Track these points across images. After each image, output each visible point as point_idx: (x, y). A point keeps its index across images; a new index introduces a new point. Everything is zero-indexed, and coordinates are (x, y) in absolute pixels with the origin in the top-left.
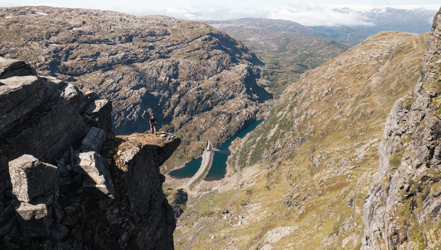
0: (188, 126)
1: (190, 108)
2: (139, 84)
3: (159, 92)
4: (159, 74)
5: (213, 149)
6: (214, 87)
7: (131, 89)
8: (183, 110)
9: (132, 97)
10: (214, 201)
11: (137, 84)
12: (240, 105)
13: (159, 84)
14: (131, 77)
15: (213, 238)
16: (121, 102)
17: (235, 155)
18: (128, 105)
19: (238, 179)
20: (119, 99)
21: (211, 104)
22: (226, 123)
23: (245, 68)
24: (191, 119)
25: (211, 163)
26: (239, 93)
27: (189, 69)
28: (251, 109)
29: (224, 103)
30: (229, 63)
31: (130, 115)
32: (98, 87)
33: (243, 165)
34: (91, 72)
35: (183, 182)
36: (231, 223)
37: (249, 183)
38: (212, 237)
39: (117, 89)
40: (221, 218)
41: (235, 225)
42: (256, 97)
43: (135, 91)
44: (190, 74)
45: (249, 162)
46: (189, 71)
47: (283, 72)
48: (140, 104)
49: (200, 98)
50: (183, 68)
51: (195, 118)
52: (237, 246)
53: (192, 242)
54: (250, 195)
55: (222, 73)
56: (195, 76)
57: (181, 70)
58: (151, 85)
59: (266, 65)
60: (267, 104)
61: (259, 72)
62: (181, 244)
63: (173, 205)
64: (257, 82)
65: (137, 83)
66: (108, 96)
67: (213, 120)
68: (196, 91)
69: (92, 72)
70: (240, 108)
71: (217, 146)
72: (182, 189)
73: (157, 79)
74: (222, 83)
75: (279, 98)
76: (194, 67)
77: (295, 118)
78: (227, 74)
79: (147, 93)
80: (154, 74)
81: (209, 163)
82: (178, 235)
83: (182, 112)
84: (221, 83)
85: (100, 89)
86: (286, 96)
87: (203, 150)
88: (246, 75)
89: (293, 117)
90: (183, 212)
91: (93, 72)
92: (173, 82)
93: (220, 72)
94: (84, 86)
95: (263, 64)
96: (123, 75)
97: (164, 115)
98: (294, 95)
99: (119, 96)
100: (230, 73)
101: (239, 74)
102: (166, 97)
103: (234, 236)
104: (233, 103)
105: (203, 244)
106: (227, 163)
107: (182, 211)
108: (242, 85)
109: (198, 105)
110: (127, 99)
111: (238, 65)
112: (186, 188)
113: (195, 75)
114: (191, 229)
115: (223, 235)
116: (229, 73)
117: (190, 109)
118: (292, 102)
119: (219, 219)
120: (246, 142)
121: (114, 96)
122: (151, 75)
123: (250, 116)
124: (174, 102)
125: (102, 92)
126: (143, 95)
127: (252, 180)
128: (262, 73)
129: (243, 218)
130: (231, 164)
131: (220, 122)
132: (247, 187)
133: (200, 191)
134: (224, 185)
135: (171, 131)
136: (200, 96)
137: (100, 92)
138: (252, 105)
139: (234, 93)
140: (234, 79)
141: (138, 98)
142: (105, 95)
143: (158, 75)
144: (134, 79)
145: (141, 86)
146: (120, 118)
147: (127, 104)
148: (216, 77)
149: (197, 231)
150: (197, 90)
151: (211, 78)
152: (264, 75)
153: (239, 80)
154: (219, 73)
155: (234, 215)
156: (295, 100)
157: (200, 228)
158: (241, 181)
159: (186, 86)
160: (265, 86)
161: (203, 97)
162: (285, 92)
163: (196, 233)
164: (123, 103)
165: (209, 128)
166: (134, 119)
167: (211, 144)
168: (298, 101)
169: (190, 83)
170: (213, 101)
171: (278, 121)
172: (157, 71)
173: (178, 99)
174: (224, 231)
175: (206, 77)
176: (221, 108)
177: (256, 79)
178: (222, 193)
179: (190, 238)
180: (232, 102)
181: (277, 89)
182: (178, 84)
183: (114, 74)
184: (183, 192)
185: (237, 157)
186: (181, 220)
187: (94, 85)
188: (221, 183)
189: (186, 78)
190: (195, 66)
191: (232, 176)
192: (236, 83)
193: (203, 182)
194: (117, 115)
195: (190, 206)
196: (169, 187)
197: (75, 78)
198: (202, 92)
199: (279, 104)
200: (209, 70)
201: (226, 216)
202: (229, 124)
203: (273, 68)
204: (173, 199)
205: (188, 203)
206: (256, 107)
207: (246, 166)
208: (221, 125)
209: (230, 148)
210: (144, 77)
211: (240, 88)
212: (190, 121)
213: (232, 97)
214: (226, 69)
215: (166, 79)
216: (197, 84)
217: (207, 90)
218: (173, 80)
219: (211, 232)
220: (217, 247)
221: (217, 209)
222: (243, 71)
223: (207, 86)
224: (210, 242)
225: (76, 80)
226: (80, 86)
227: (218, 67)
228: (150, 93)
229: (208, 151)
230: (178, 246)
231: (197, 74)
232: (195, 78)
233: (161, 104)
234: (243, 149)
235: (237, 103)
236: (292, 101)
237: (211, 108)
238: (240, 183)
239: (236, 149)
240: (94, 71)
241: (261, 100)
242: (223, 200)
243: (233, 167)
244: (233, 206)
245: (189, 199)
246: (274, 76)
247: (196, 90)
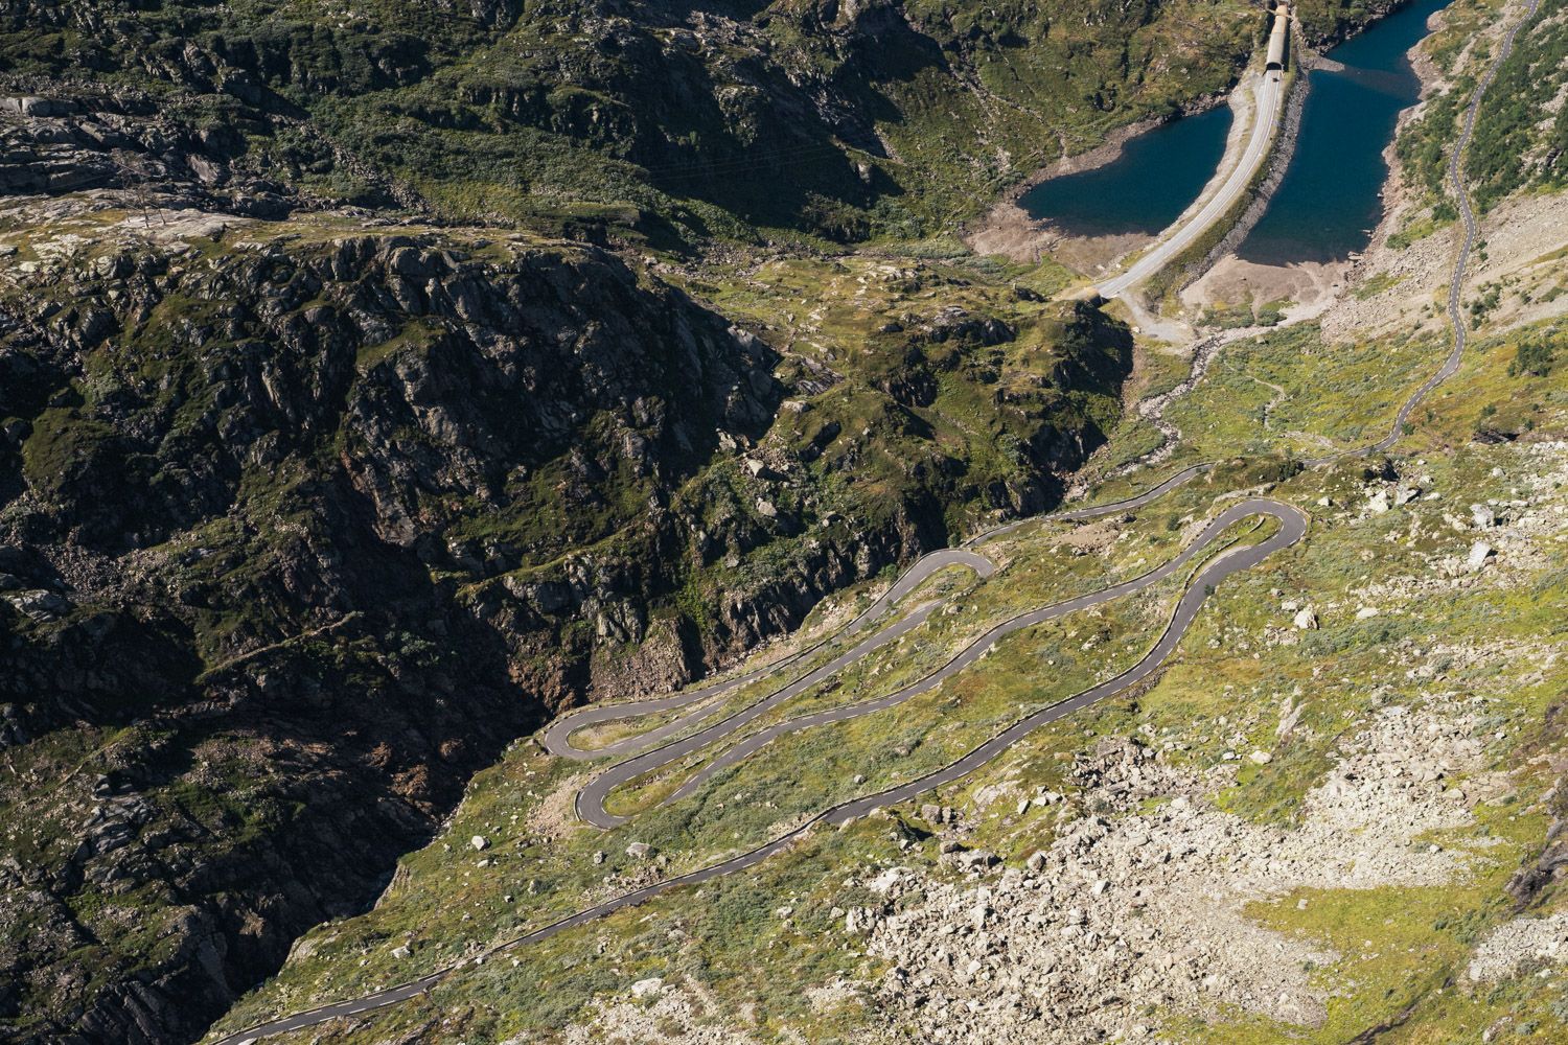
5: (1302, 59)
10: (1296, 393)
15: (1304, 625)
17: (1448, 110)
19: (1462, 265)
25: (1288, 146)
33: (1498, 177)
35: (1107, 259)
36: (1421, 544)
37: (1534, 295)
38: (1303, 619)
40: (1350, 503)
41: (1450, 564)
45: (1543, 160)
52: (1479, 698)
53: (1175, 628)
54: (1539, 380)
62: (1106, 636)
63: (1045, 391)
71: (1331, 39)
72: (1098, 301)
81: (1275, 149)
82: (1087, 579)
87: (1242, 61)
90: (1104, 440)
103: (1449, 633)
105: (1245, 654)
106: (1388, 154)
107: (1095, 437)
112: (1127, 298)
114: (1163, 553)
115: (1373, 611)
119: (1337, 509)
120: (1532, 24)
127: (1554, 282)
129: (1498, 522)
130: (1418, 161)
132: (1516, 326)
133: (1211, 319)
134: (1362, 296)
149: (1205, 569)
155: (1435, 495)
157: (1222, 556)
158: (1480, 280)
163: (1196, 580)
167: (1296, 25)
174: (1377, 589)
178: (1344, 348)
179: (1164, 607)
184: (1106, 316)
185: (1459, 121)
186: (1096, 491)
188: (1342, 283)
191: (1416, 244)
193: (1227, 265)
195: (1144, 409)
196: (1022, 283)
201: (1382, 494)
204: (1045, 357)
205: (1134, 390)
207: (1522, 188)
209: (1417, 56)
219: (1294, 584)
220: (1336, 682)
221: (1312, 443)
224: (1285, 643)
229: (1272, 66)
230: (1086, 646)
234: (1502, 70)
238: (1471, 295)
239: (1457, 69)
242: (1352, 391)
243: (1429, 182)
244: (1418, 436)
245: (1138, 362)
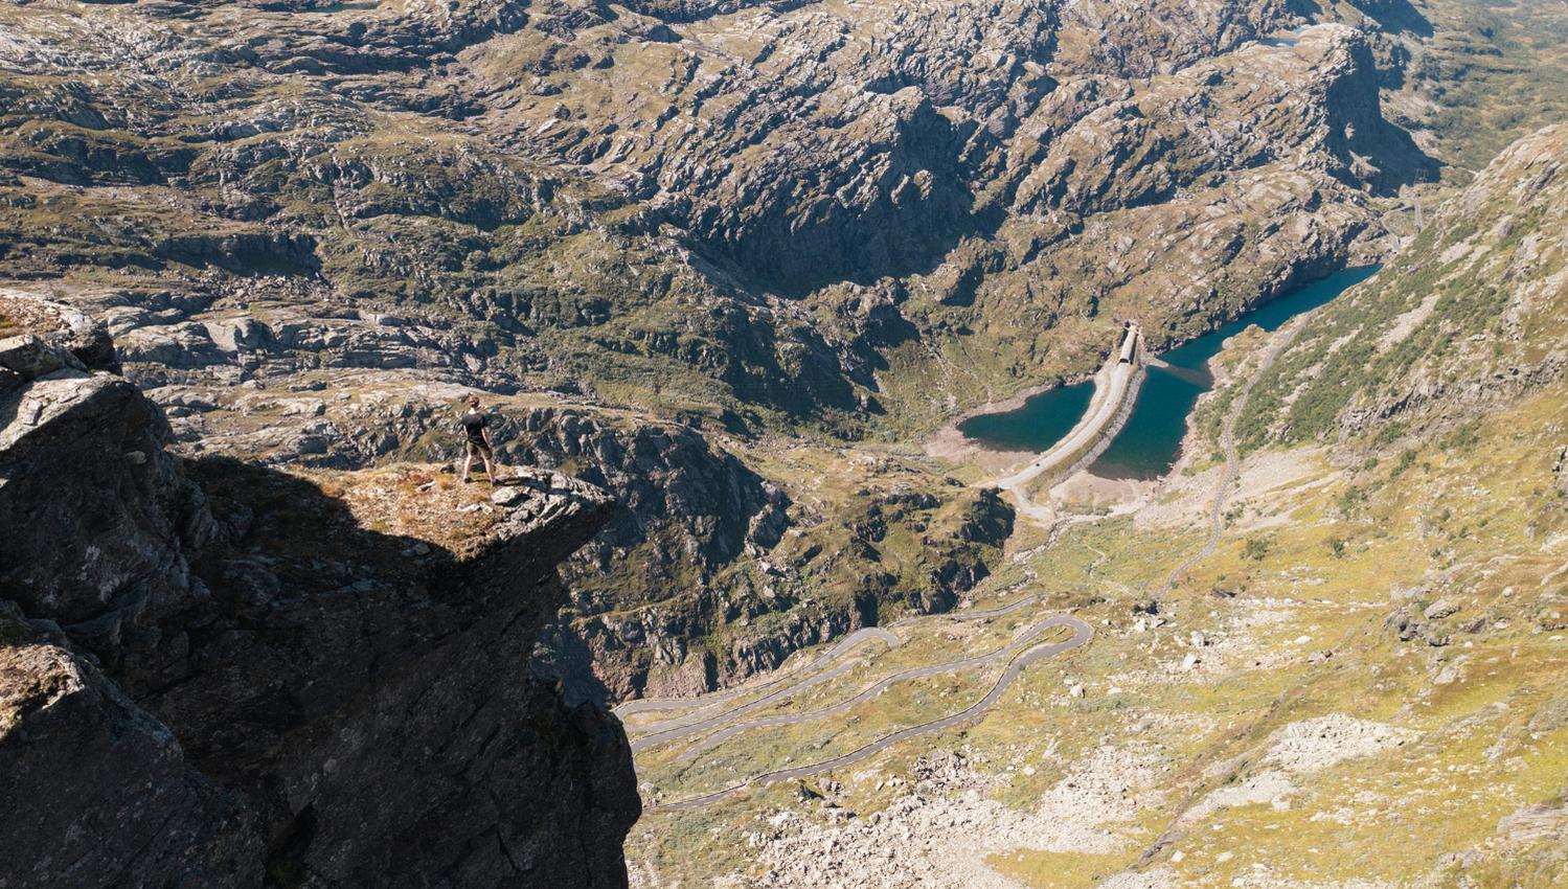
0: (1060, 254)
1: (1079, 185)
2: (897, 72)
3: (971, 108)
4: (979, 36)
5: (1143, 358)
6: (1192, 112)
7: (867, 88)
8: (1051, 191)
9: (866, 120)
10: (1113, 558)
11: (891, 72)
12: (1287, 196)
13: (973, 77)
14: (873, 42)
15: (1075, 695)
16: (824, 133)
17: (1229, 395)
18: (846, 150)
19: (1224, 489)
20: (819, 124)
21: (1165, 178)
22: (1216, 260)
23: (1343, 41)
24: (1078, 229)
25: (1128, 409)
26: (1292, 146)
27: (1103, 28)
28: (1332, 215)
29: (1224, 178)
30: (1277, 15)
31: (849, 186)
32: (751, 68)
33: (1252, 439)
34: (732, 11)
35: (1007, 465)
36: (1158, 653)
37: (1264, 512)
38: (1075, 691)
39: (816, 84)
40: (1123, 624)
41: (1171, 666)
42: (1368, 168)
43: (880, 97)
44: (1104, 47)
45: (1280, 431)
46: (1102, 36)
47: (1511, 71)
48: (894, 150)
49: (1128, 148)
50: (1081, 21)
51: (1095, 227)
52: (1160, 746)
53: (996, 689)
54: (1255, 562)
55: (1236, 52)
56: (1122, 58)
57: (1068, 29)
58: (942, 77)
59: (1438, 36)
60: (1408, 205)
61: (1401, 63)
62: (956, 689)
63: (954, 540)
64: (1382, 103)
65: (894, 66)
66: (779, 109)
67: (1165, 244)
68: (1117, 120)
69: (735, 11)
70: (1285, 209)
71: (1162, 348)
72: (997, 490)
73: (969, 57)
74: (1229, 95)
75: (1468, 181)
76: (1123, 19)
77: (1520, 279)
78: (1258, 61)
79: (925, 109)
80: (962, 37)
81: (1120, 409)
82: (952, 654)
83: (1046, 197)
84: (1224, 95)
85: (754, 76)
86: (1502, 177)
87: (1105, 356)
88: (1337, 72)
89: (1509, 276)
90: (988, 574)
91: (741, 12)
92: (1030, 77)
93: (1230, 49)
94: (701, 61)
95: (1423, 28)
96: (846, 31)
97: (972, 198)
98: (1538, 176)
99: (821, 110)
100: (1273, 56)
101: (1308, 65)
102: (993, 131)
103: (1158, 707)
104: (1260, 185)
105: (1037, 709)
106: (1189, 419)
107: (982, 571)
108: (1312, 111)
109: (1112, 175)
110: (848, 126)
111: (1312, 22)
112: (1015, 490)
113: (1121, 54)
114: (1001, 643)
115: (1119, 690)
116: (1264, 58)
117: (1081, 190)
118: (1521, 211)
119: (1113, 627)
120: (1285, 350)
121: (802, 109)
122: (949, 40)
123: (1324, 248)
124: (1023, 156)
125: (763, 91)
126: (906, 115)
127: (1276, 505)
128: (1412, 68)
129: (1207, 644)
130: (1206, 425)
131: (1193, 256)
132: (1252, 529)
133: (1066, 507)
134: (1162, 503)
135: (992, 266)
136: (1129, 143)
137: (754, 88)
138: (1340, 200)
139: (1271, 141)
140: (1282, 84)
141: (887, 124)
142: (771, 102)
143: (976, 42)
144: (881, 50)
145: (907, 80)
146: (811, 193)
147: (844, 143)
148: (1207, 67)
149: (1023, 655)
150: (1121, 114)
151: (1185, 72)
152: (1421, 76)
153: (1303, 89)
154: (1223, 51)
155: (1174, 624)
156: (1538, 201)
157: (1035, 648)
158: (1233, 499)
159: (1079, 96)
160: (1418, 126)
161: (1139, 144)
162: (1501, 163)
163: (1017, 661)
164: (830, 139)
165: (1143, 272)
166: (861, 205)
167: (1141, 338)
168: (1551, 209)
169: (1096, 82)
170: (1180, 165)
171: (1442, 281)
172: (975, 25)
173: (1036, 146)
174: (1123, 677)
175: (1165, 67)
176: (1204, 201)
177: (1382, 92)
178: (1146, 533)
179: (994, 676)
180: (1257, 178)
181: (1467, 143)
182: (1048, 84)
183: (811, 26)
184: (1001, 500)
185: (1233, 403)
186: (975, 604)
187: (737, 61)
188: (1151, 494)
189: (1083, 61)
190: (1127, 18)
191: (1199, 474)
192: (1289, 102)
193: (1081, 476)
194: (801, 182)
195: (1017, 558)
196: (952, 475)
197: (676, 28)
198: (1139, 127)
199: (1463, 212)
200: (1183, 36)
201: (1143, 621)
202: (1229, 268)
203: (1468, 50)
204: (958, 519)
205: (1011, 544)
206: (1356, 209)
207: (1266, 446)
208: (1195, 268)
209: (1214, 363)
210: (921, 47)
211: (1304, 125)
212: (1072, 237)
213: (1261, 159)
214: (1259, 39)
215: (1003, 61)
216: (1127, 90)
217: (1160, 119)
218: (1030, 65)
219: (1074, 669)
220: (1084, 730)
221: (1116, 589)
222: (1328, 55)
223: (1163, 104)
224: (1062, 704)
225: (678, 38)
226: (687, 60)
227: (1222, 29)
228: (934, 111)
229: (1123, 361)
230: (942, 694)
231: (1130, 48)
232: (1122, 66)
233: (970, 157)
234: (1264, 375)
235: (1276, 186)
236: (1522, 204)
237: (1167, 195)
238: (1227, 508)
239: (1237, 372)
240: (743, 8)
241: (1385, 185)
242: (1147, 560)
243: (1211, 438)
244: (1180, 590)
245: (1017, 529)
246: (1466, 85)
247: (1116, 115)
